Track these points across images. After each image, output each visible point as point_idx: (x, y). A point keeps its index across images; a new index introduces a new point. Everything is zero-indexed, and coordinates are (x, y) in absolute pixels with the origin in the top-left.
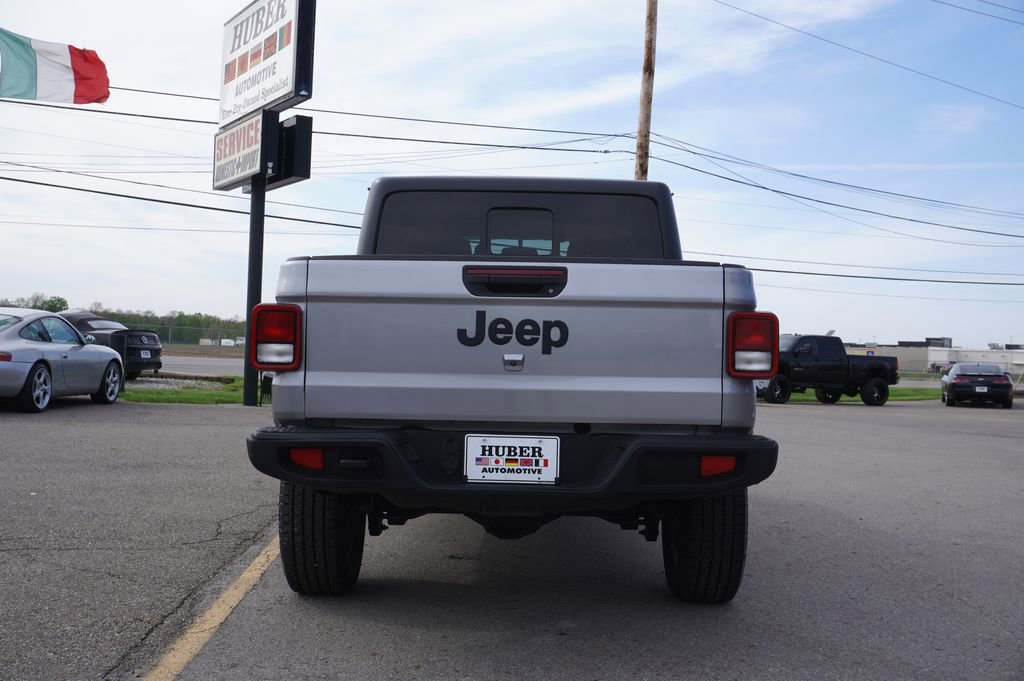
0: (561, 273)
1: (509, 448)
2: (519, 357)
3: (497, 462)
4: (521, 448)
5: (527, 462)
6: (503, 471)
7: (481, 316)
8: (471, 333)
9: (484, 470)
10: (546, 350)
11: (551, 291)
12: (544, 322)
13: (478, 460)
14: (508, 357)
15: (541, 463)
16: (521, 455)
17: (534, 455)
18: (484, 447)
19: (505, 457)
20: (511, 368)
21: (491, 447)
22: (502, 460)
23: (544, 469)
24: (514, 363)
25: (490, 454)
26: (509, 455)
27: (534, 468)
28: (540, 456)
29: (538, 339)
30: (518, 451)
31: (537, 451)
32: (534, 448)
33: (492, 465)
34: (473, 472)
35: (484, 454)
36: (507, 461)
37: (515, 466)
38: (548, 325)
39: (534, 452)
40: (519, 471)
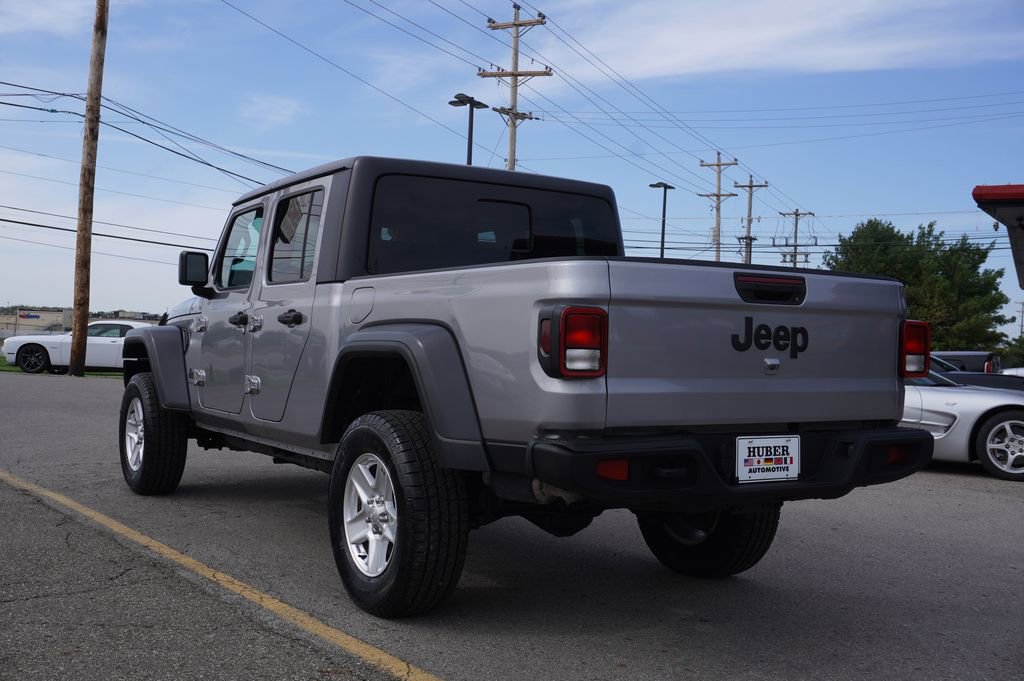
0: (802, 282)
1: (767, 448)
2: (776, 362)
3: (759, 462)
4: (775, 447)
5: (778, 461)
6: (763, 470)
7: (749, 321)
8: (742, 340)
9: (750, 471)
10: (794, 356)
11: (797, 299)
12: (792, 328)
13: (746, 461)
14: (769, 362)
15: (788, 460)
16: (775, 455)
17: (783, 454)
18: (749, 448)
19: (764, 457)
20: (770, 372)
21: (754, 448)
22: (762, 461)
23: (790, 466)
24: (773, 367)
25: (754, 455)
26: (767, 455)
27: (784, 465)
28: (788, 454)
29: (788, 345)
30: (773, 450)
31: (785, 449)
32: (783, 447)
33: (755, 466)
34: (743, 474)
35: (749, 456)
36: (766, 460)
37: (771, 465)
38: (796, 331)
39: (783, 450)
40: (773, 470)
